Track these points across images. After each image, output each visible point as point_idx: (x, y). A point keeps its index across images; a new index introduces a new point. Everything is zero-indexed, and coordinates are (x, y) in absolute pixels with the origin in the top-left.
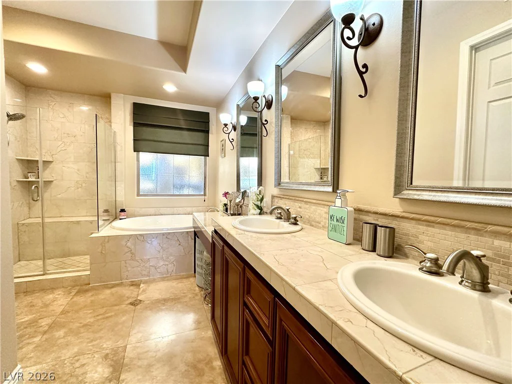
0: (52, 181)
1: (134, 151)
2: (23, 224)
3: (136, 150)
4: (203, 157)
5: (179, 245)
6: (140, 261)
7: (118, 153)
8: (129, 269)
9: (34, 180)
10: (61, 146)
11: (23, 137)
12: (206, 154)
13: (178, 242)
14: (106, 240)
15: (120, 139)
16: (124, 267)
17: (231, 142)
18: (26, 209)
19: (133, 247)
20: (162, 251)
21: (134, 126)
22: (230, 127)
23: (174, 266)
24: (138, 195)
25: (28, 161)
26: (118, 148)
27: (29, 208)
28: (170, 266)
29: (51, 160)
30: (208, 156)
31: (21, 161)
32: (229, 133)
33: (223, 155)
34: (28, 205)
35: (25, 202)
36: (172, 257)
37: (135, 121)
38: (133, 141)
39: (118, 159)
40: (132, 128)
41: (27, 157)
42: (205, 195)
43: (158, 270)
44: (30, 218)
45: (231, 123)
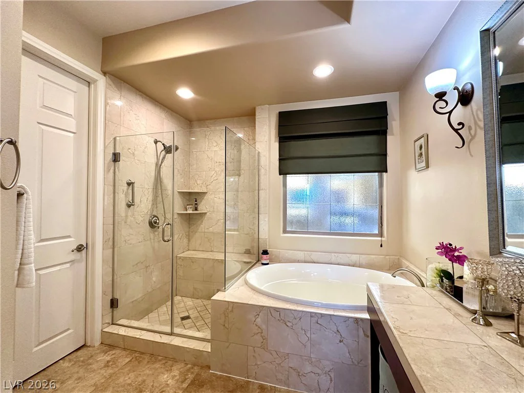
0: (206, 213)
1: (280, 174)
2: (180, 258)
3: (283, 172)
4: (377, 174)
5: (340, 341)
6: (274, 353)
7: (262, 177)
8: (259, 363)
9: (191, 212)
10: (214, 176)
11: (186, 170)
12: (382, 168)
13: (339, 336)
14: (230, 308)
15: (263, 161)
16: (252, 357)
17: (456, 131)
18: (186, 241)
19: (264, 327)
20: (308, 344)
21: (279, 142)
22: (453, 98)
23: (331, 381)
24: (285, 231)
25: (190, 193)
26: (262, 171)
27: (189, 241)
28: (323, 377)
29: (206, 191)
30: (386, 172)
31: (183, 194)
32: (450, 112)
33: (423, 164)
34: (187, 237)
35: (184, 234)
36: (328, 363)
37: (280, 136)
38: (278, 162)
39: (262, 186)
40: (277, 145)
41: (189, 189)
42: (381, 234)
43: (303, 378)
44: (189, 250)
45: (456, 88)
